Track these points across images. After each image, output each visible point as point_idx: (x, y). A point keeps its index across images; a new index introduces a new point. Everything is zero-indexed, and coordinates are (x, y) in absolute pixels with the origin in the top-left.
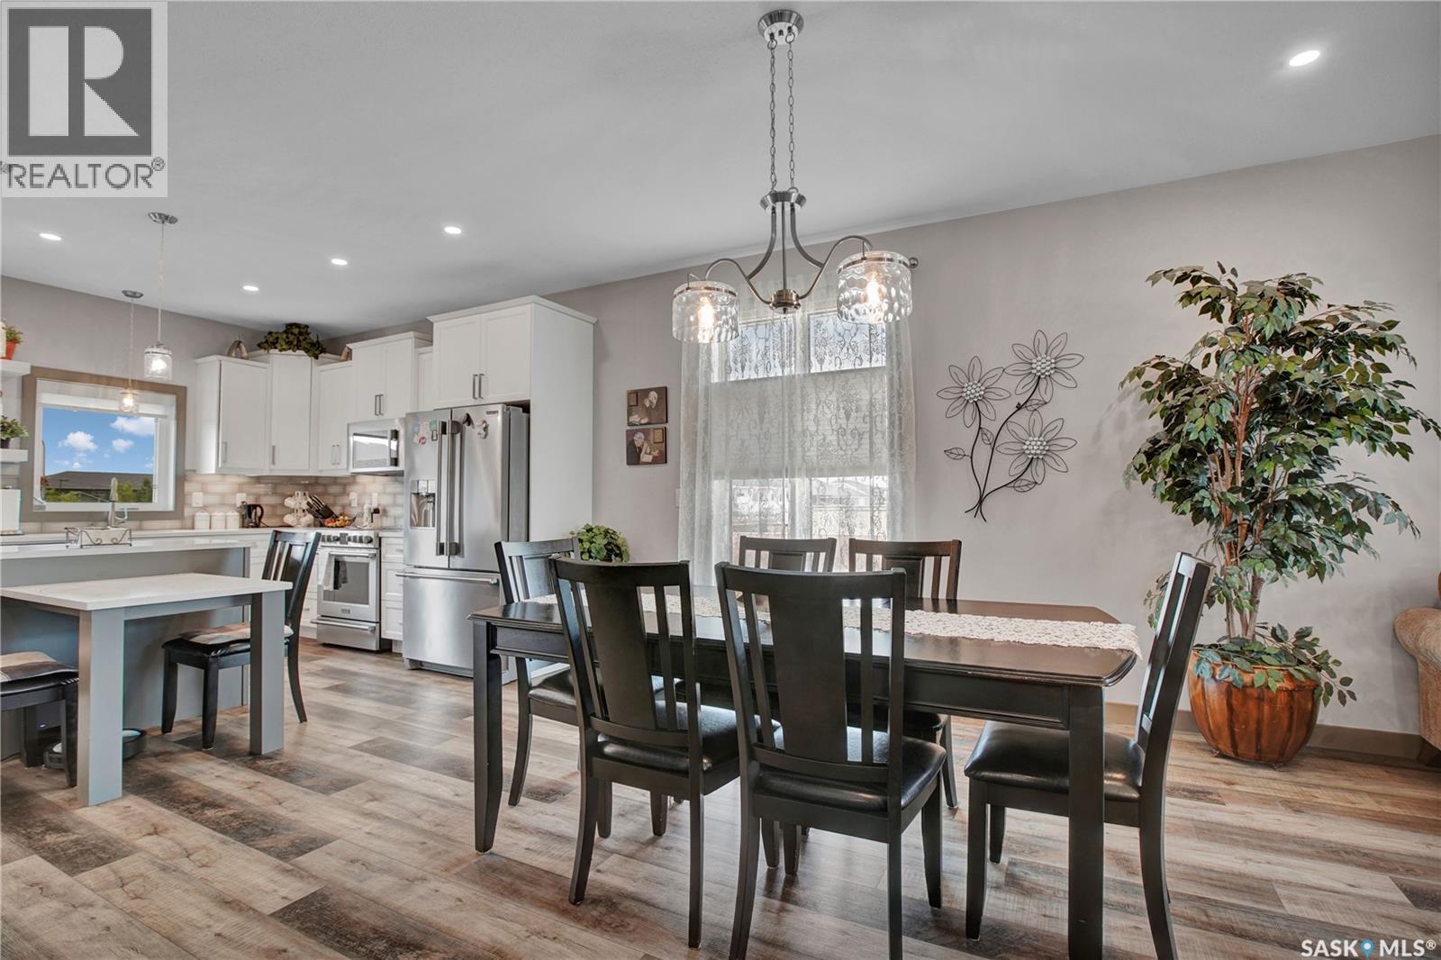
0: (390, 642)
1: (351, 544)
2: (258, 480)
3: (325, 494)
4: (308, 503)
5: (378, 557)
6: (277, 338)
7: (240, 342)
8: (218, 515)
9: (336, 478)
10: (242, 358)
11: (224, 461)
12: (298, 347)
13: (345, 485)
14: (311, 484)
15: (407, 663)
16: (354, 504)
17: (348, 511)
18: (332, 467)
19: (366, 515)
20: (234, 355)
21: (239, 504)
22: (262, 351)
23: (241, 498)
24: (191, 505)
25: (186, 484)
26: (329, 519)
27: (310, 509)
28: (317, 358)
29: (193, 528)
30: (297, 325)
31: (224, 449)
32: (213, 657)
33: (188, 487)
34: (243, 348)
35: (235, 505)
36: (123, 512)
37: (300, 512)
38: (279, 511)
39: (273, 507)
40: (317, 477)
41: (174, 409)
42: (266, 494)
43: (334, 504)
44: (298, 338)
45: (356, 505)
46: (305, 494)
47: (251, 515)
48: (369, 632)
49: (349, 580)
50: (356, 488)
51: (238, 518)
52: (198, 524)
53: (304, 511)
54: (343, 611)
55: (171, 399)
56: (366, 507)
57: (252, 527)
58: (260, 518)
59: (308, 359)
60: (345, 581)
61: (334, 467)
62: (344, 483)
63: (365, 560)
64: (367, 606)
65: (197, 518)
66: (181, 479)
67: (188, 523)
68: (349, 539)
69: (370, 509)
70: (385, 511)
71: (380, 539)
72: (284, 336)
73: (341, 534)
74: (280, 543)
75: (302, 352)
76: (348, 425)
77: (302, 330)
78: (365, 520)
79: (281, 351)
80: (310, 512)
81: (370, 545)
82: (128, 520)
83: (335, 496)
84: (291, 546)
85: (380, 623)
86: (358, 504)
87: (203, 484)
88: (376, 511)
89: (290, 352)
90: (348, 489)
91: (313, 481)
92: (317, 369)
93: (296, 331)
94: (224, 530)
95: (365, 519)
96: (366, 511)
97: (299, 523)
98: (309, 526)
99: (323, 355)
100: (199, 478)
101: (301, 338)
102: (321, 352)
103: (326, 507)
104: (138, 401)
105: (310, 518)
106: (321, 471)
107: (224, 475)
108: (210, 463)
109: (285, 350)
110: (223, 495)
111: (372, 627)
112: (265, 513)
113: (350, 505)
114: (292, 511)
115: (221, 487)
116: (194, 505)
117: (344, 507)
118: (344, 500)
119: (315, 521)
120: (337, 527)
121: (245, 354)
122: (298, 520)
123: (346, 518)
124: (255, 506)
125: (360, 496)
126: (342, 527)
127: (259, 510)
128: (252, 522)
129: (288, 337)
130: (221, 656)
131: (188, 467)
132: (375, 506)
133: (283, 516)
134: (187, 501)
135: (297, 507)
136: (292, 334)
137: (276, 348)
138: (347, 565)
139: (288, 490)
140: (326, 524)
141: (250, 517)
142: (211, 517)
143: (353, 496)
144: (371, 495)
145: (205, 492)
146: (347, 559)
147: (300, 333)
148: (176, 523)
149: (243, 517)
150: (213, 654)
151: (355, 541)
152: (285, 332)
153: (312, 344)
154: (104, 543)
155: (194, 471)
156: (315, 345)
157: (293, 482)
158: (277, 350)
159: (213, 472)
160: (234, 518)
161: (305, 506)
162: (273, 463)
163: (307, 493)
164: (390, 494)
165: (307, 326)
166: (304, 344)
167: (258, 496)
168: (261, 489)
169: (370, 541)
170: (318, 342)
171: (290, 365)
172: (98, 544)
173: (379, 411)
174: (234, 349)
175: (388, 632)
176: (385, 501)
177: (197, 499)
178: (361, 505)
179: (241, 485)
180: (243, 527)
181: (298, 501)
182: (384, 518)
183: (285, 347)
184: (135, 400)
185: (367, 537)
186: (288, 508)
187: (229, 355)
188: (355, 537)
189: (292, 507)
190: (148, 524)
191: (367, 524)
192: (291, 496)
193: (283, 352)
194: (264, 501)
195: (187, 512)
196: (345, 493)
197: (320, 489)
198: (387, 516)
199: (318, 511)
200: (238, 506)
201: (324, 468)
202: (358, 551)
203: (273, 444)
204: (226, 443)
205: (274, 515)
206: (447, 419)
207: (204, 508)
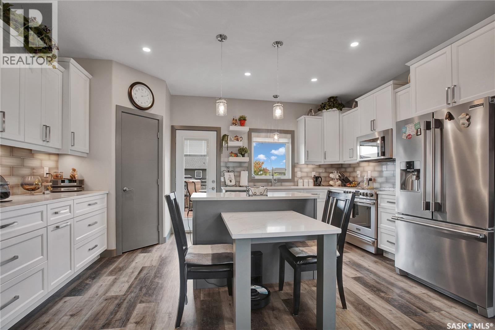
0: (382, 251)
1: (361, 196)
2: (320, 166)
3: (346, 172)
4: (339, 176)
5: (376, 205)
6: (325, 105)
7: (311, 109)
8: (306, 180)
9: (350, 164)
10: (313, 116)
11: (307, 159)
12: (334, 107)
13: (354, 168)
14: (339, 167)
15: (398, 272)
16: (359, 176)
17: (356, 179)
18: (349, 159)
19: (365, 182)
20: (309, 115)
21: (313, 176)
22: (320, 112)
23: (313, 174)
24: (297, 176)
25: (295, 169)
26: (348, 183)
27: (340, 179)
28: (341, 110)
29: (298, 186)
30: (332, 97)
31: (307, 154)
32: (298, 264)
33: (296, 170)
34: (313, 112)
35: (312, 177)
36: (276, 179)
37: (336, 180)
38: (328, 179)
39: (325, 177)
40: (342, 164)
41: (290, 140)
42: (323, 172)
43: (350, 176)
44: (333, 103)
45: (360, 177)
46: (337, 172)
47: (317, 181)
48: (371, 244)
49: (359, 214)
50: (361, 169)
51: (313, 182)
52: (299, 184)
53: (337, 179)
54: (357, 229)
55: (289, 136)
56: (365, 177)
57: (318, 186)
58: (321, 182)
59: (338, 111)
60: (358, 214)
61: (351, 159)
62: (354, 167)
63: (369, 205)
64: (370, 229)
65: (299, 182)
66: (294, 167)
67: (296, 183)
68: (360, 194)
69: (367, 179)
70: (375, 180)
71: (377, 195)
72: (328, 103)
73: (356, 191)
74: (331, 198)
75: (335, 109)
76: (357, 138)
77: (335, 99)
78: (365, 185)
79: (327, 110)
80: (340, 180)
81: (371, 198)
82: (277, 182)
83: (350, 172)
84: (337, 200)
85: (377, 239)
86: (361, 176)
87: (301, 168)
88: (370, 180)
89: (330, 110)
90: (356, 169)
91: (340, 166)
92: (341, 115)
93: (332, 100)
94: (308, 187)
95: (365, 183)
96: (365, 180)
97: (335, 185)
98: (339, 186)
99: (344, 108)
100: (300, 166)
101: (335, 102)
102: (343, 107)
103: (347, 177)
104: (280, 137)
105: (339, 182)
106: (344, 161)
107: (307, 164)
108: (302, 161)
109: (328, 109)
110: (307, 173)
111: (373, 241)
112: (322, 180)
113: (357, 177)
114: (332, 179)
115: (306, 170)
116: (298, 177)
117: (354, 177)
118: (354, 174)
119: (342, 184)
120: (352, 187)
121: (313, 114)
122: (335, 183)
123: (356, 183)
124: (319, 177)
125: (361, 172)
126: (354, 187)
127: (320, 178)
128: (318, 184)
129: (329, 103)
130: (303, 264)
131: (296, 161)
132: (369, 177)
133: (329, 181)
134: (296, 175)
135: (335, 177)
136: (331, 101)
137: (325, 109)
138: (359, 206)
139: (330, 170)
140: (347, 185)
141: (317, 182)
142: (303, 181)
143: (358, 172)
144: (367, 172)
145: (301, 172)
146: (359, 204)
147: (334, 100)
148: (292, 184)
149: (314, 181)
150: (298, 263)
151: (363, 195)
152: (328, 101)
153: (339, 104)
154: (257, 194)
155: (298, 163)
156: (340, 104)
157: (332, 166)
158: (325, 110)
159: (304, 163)
160: (311, 181)
161: (337, 177)
162: (325, 159)
163: (338, 171)
164: (378, 171)
165: (337, 97)
166: (336, 105)
167: (320, 173)
168: (321, 170)
169: (372, 196)
170: (341, 103)
171: (330, 115)
172: (255, 195)
173: (373, 128)
174: (309, 113)
175: (381, 245)
176: (375, 174)
177: (299, 174)
178: (362, 177)
179: (313, 168)
180: (315, 186)
181: (335, 175)
182: (375, 184)
183: (328, 108)
184: (278, 137)
185: (370, 193)
186: (331, 178)
187: (308, 115)
188: (363, 193)
189: (333, 177)
190: (283, 184)
191: (366, 186)
192: (332, 173)
193: (328, 110)
194: (323, 175)
195: (296, 179)
196: (354, 171)
197: (343, 170)
198: (376, 182)
199: (343, 179)
200: (313, 177)
201: (346, 160)
202: (365, 200)
203: (325, 151)
204: (308, 151)
205: (326, 181)
206: (430, 119)
207: (301, 178)
